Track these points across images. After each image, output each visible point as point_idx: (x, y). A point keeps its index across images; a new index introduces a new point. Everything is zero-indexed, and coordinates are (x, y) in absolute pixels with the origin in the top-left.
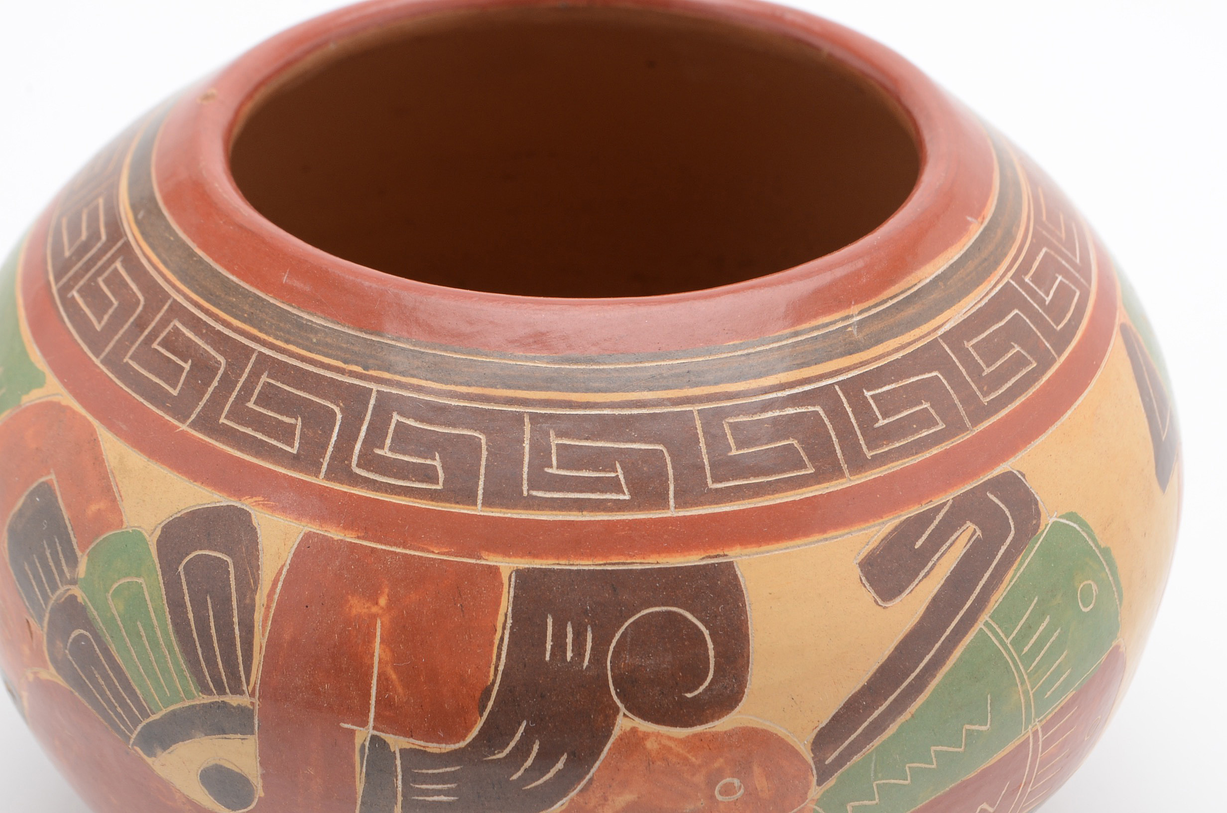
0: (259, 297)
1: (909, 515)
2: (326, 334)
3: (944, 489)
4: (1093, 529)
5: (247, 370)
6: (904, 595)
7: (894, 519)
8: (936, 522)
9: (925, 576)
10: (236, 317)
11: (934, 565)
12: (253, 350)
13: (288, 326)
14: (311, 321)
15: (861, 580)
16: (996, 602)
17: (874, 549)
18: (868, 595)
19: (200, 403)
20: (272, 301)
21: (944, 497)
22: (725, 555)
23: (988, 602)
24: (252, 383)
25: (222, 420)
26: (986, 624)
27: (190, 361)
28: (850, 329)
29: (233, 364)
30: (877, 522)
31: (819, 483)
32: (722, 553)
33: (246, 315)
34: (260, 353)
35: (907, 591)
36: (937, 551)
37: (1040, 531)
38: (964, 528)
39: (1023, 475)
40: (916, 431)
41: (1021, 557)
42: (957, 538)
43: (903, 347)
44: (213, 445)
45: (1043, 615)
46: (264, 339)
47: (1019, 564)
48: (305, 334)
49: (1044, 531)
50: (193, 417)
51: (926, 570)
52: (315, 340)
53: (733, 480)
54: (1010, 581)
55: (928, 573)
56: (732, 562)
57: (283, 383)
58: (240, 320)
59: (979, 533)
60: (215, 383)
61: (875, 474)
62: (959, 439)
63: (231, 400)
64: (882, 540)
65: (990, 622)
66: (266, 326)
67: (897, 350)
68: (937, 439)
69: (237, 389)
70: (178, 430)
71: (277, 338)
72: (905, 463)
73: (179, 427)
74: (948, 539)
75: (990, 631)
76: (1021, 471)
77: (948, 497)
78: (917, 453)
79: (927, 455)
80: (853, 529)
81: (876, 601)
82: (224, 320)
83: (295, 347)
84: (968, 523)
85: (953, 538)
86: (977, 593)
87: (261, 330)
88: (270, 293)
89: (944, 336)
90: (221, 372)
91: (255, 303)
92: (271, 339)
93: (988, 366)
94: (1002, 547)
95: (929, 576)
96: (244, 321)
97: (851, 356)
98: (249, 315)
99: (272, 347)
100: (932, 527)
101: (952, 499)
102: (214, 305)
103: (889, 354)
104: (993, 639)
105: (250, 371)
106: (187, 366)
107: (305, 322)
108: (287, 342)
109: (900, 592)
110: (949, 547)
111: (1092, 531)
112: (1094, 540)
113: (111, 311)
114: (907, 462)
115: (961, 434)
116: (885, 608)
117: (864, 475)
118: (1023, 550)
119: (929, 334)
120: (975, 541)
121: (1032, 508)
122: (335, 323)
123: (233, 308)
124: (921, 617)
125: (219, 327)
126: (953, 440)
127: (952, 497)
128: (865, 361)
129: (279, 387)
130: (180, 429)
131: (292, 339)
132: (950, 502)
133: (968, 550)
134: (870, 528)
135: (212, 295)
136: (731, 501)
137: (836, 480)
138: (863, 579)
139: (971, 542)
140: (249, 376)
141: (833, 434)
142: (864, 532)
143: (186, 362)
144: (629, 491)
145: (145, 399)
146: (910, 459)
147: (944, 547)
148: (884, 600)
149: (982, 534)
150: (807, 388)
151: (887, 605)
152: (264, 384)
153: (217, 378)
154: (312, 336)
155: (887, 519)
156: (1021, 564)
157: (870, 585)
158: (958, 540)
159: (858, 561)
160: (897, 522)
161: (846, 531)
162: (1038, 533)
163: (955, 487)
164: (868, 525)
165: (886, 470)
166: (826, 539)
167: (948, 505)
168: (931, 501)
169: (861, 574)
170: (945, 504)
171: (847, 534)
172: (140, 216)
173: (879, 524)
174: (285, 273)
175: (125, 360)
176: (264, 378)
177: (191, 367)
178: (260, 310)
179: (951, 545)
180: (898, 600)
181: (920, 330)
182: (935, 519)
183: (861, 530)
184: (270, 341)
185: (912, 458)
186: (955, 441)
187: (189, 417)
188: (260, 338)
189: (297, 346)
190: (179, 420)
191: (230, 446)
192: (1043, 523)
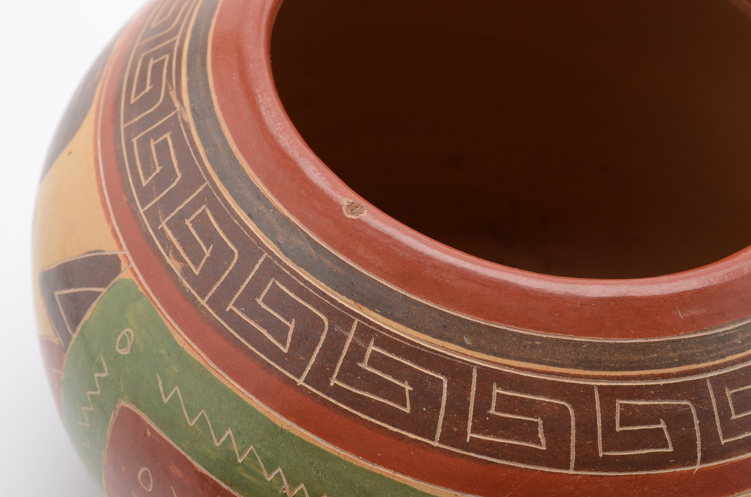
0: (674, 341)
2: (743, 332)
5: (712, 396)
10: (670, 366)
12: (704, 380)
13: (715, 346)
14: (727, 331)
19: (697, 443)
20: (686, 337)
24: (723, 401)
25: (723, 442)
27: (662, 420)
29: (698, 400)
33: (676, 360)
34: (710, 378)
44: (729, 462)
46: (706, 367)
48: (730, 343)
50: (699, 455)
52: (739, 342)
57: (743, 386)
58: (675, 367)
60: (696, 422)
63: (718, 424)
66: (698, 357)
69: (716, 413)
70: (695, 472)
71: (713, 359)
73: (694, 470)
82: (661, 374)
83: (731, 356)
87: (698, 363)
88: (680, 331)
90: (693, 411)
91: (674, 347)
92: (710, 363)
96: (679, 365)
98: (678, 358)
99: (715, 368)
102: (642, 369)
105: (715, 396)
106: (662, 425)
107: (723, 335)
108: (723, 357)
113: (540, 429)
122: (742, 321)
123: (661, 362)
125: (662, 382)
129: (743, 391)
130: (696, 470)
131: (724, 352)
135: (632, 363)
140: (717, 399)
143: (659, 423)
145: (648, 470)
152: (731, 396)
153: (695, 417)
154: (735, 340)
172: (467, 341)
174: (677, 311)
175: (601, 455)
176: (729, 393)
177: (666, 423)
178: (684, 349)
184: (710, 365)
187: (696, 457)
188: (702, 368)
189: (732, 355)
190: (689, 465)
191: (742, 454)
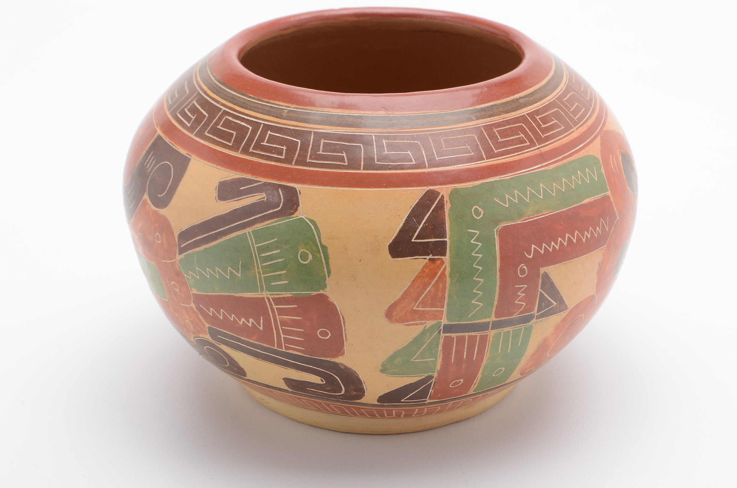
1: (246, 177)
3: (264, 177)
4: (321, 234)
6: (226, 202)
7: (241, 175)
8: (253, 185)
9: (236, 200)
11: (242, 199)
15: (216, 188)
16: (257, 228)
17: (227, 180)
18: (215, 194)
21: (262, 179)
22: (191, 156)
23: (253, 225)
26: (249, 232)
28: (285, 111)
30: (234, 172)
31: (229, 150)
32: (191, 155)
35: (228, 201)
36: (246, 195)
37: (292, 216)
38: (261, 194)
39: (300, 193)
40: (273, 153)
41: (277, 219)
42: (256, 195)
43: (296, 126)
45: (277, 248)
47: (275, 221)
49: (294, 217)
51: (239, 198)
53: (211, 135)
54: (268, 224)
55: (238, 200)
56: (190, 159)
59: (265, 199)
61: (247, 157)
62: (285, 165)
64: (232, 179)
65: (251, 233)
67: (293, 126)
68: (277, 160)
72: (259, 160)
74: (253, 194)
75: (249, 236)
76: (300, 190)
77: (264, 180)
78: (266, 160)
79: (269, 163)
80: (226, 170)
81: (216, 198)
84: (264, 194)
85: (255, 194)
86: (251, 219)
89: (315, 133)
93: (322, 151)
94: (271, 210)
95: (238, 201)
97: (276, 118)
100: (251, 186)
101: (265, 182)
103: (289, 125)
104: (250, 240)
109: (225, 200)
110: (251, 196)
111: (320, 234)
112: (319, 238)
114: (260, 161)
115: (287, 164)
116: (217, 202)
117: (244, 155)
118: (280, 217)
119: (311, 128)
120: (262, 201)
121: (294, 206)
124: (226, 213)
126: (282, 164)
127: (265, 181)
128: (279, 123)
132: (264, 182)
133: (257, 202)
134: (231, 173)
136: (205, 141)
137: (235, 152)
138: (217, 188)
139: (260, 200)
141: (247, 137)
142: (228, 173)
144: (191, 124)
146: (262, 160)
147: (250, 195)
148: (218, 199)
149: (266, 200)
150: (254, 120)
151: (218, 201)
155: (238, 173)
156: (276, 222)
157: (218, 191)
158: (256, 196)
159: (220, 181)
160: (241, 177)
161: (224, 169)
162: (291, 216)
163: (269, 179)
164: (231, 171)
165: (251, 159)
166: (217, 168)
167: (262, 183)
168: (257, 177)
169: (218, 186)
170: (261, 181)
171: (224, 170)
173: (235, 174)
179: (253, 196)
180: (223, 202)
181: (309, 125)
182: (253, 184)
183: (228, 172)
185: (263, 160)
186: (283, 165)
192: (296, 214)
